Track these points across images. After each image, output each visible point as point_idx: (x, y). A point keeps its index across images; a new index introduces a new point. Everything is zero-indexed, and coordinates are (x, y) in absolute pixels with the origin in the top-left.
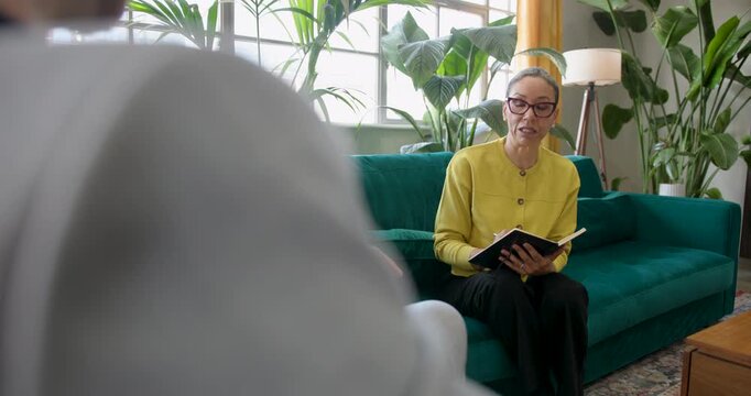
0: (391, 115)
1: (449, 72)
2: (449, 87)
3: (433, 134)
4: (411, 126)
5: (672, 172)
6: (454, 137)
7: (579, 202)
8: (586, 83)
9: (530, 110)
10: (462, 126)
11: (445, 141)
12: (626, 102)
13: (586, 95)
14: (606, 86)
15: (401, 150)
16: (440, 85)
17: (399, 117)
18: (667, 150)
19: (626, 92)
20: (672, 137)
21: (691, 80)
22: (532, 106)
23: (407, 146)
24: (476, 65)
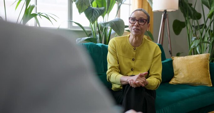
0: (74, 25)
1: (99, 5)
2: (96, 12)
3: (92, 33)
4: (82, 29)
5: (199, 51)
6: (102, 34)
7: (162, 63)
8: (163, 11)
9: (137, 22)
10: (105, 30)
11: (98, 36)
12: (182, 19)
13: (163, 16)
14: (172, 11)
15: (77, 40)
16: (93, 12)
17: (77, 25)
18: (197, 40)
19: (182, 14)
20: (202, 34)
21: (210, 9)
22: (138, 21)
23: (79, 39)
24: (111, 2)
